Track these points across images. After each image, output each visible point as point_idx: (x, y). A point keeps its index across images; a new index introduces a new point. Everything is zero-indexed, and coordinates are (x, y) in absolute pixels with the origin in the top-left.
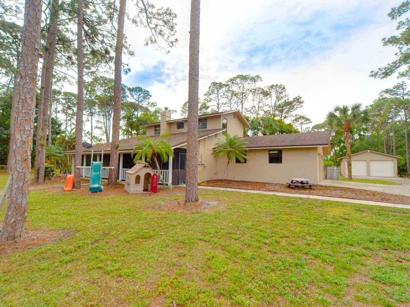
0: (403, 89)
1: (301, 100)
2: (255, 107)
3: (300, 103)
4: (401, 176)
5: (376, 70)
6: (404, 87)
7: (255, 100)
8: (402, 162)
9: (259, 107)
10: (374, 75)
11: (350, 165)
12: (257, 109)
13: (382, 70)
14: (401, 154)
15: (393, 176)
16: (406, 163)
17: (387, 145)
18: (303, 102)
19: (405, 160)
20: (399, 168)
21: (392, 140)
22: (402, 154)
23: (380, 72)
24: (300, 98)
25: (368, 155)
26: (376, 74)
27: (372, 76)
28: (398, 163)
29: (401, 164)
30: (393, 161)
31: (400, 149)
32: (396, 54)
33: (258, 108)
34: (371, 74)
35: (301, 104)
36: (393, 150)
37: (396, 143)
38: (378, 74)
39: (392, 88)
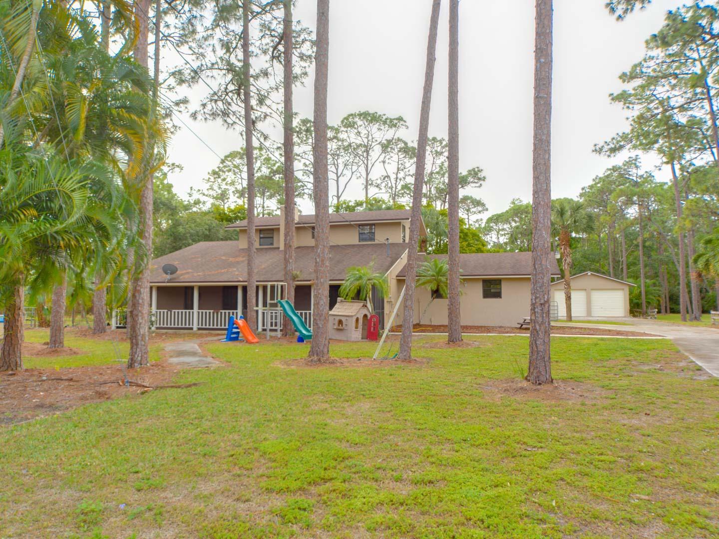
0: (637, 167)
1: (481, 175)
2: (388, 177)
3: (479, 179)
4: (634, 316)
5: (601, 144)
6: (638, 164)
7: (387, 161)
8: (636, 292)
9: (397, 178)
10: (598, 151)
11: (568, 298)
12: (393, 182)
13: (608, 145)
14: (634, 277)
15: (623, 315)
16: (640, 292)
17: (614, 259)
18: (484, 179)
19: (639, 287)
20: (631, 301)
21: (621, 251)
22: (636, 277)
23: (606, 148)
24: (481, 171)
25: (589, 280)
26: (601, 149)
27: (596, 150)
28: (631, 293)
29: (634, 295)
30: (623, 289)
31: (632, 268)
32: (627, 119)
33: (396, 181)
34: (594, 149)
35: (482, 182)
36: (622, 268)
37: (627, 257)
38: (604, 150)
39: (621, 164)
